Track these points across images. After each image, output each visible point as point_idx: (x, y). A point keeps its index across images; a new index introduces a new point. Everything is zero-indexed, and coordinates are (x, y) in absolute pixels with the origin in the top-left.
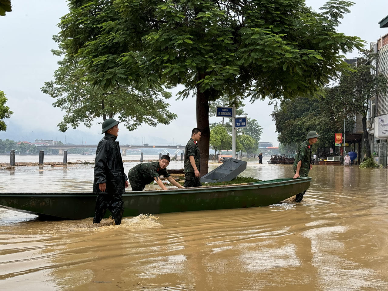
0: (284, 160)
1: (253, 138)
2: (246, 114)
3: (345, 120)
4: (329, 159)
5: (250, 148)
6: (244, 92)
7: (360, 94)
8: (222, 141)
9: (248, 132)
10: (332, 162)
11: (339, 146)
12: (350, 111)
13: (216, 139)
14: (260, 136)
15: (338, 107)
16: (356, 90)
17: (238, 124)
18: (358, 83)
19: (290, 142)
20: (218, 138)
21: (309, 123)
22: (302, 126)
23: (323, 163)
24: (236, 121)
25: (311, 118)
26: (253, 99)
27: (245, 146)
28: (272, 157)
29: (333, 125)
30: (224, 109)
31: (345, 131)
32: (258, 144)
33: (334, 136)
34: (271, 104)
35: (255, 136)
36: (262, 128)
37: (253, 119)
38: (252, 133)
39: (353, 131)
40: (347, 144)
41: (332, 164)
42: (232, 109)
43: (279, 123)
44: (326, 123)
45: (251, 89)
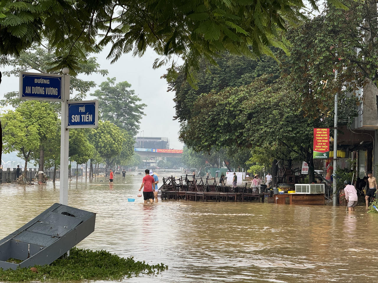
0: (194, 189)
1: (120, 126)
2: (104, 71)
3: (339, 96)
4: (299, 190)
5: (114, 152)
6: (94, 34)
7: (373, 37)
8: (43, 138)
9: (110, 114)
10: (305, 198)
11: (323, 159)
12: (348, 76)
13: (28, 131)
14: (138, 122)
15: (322, 68)
16: (363, 29)
17: (76, 118)
18: (369, 12)
19: (209, 145)
20: (34, 129)
21: (255, 101)
22: (239, 108)
23: (285, 200)
24: (69, 109)
25: (259, 89)
26: (116, 51)
27: (101, 147)
28: (164, 182)
29: (309, 110)
30: (39, 78)
31: (338, 124)
32: (132, 143)
33: (313, 134)
34: (160, 65)
35: (126, 124)
36: (144, 105)
37: (121, 82)
38: (119, 116)
39: (356, 122)
40: (341, 154)
41: (306, 200)
42: (60, 78)
43: (184, 98)
44: (293, 103)
45: (110, 28)
